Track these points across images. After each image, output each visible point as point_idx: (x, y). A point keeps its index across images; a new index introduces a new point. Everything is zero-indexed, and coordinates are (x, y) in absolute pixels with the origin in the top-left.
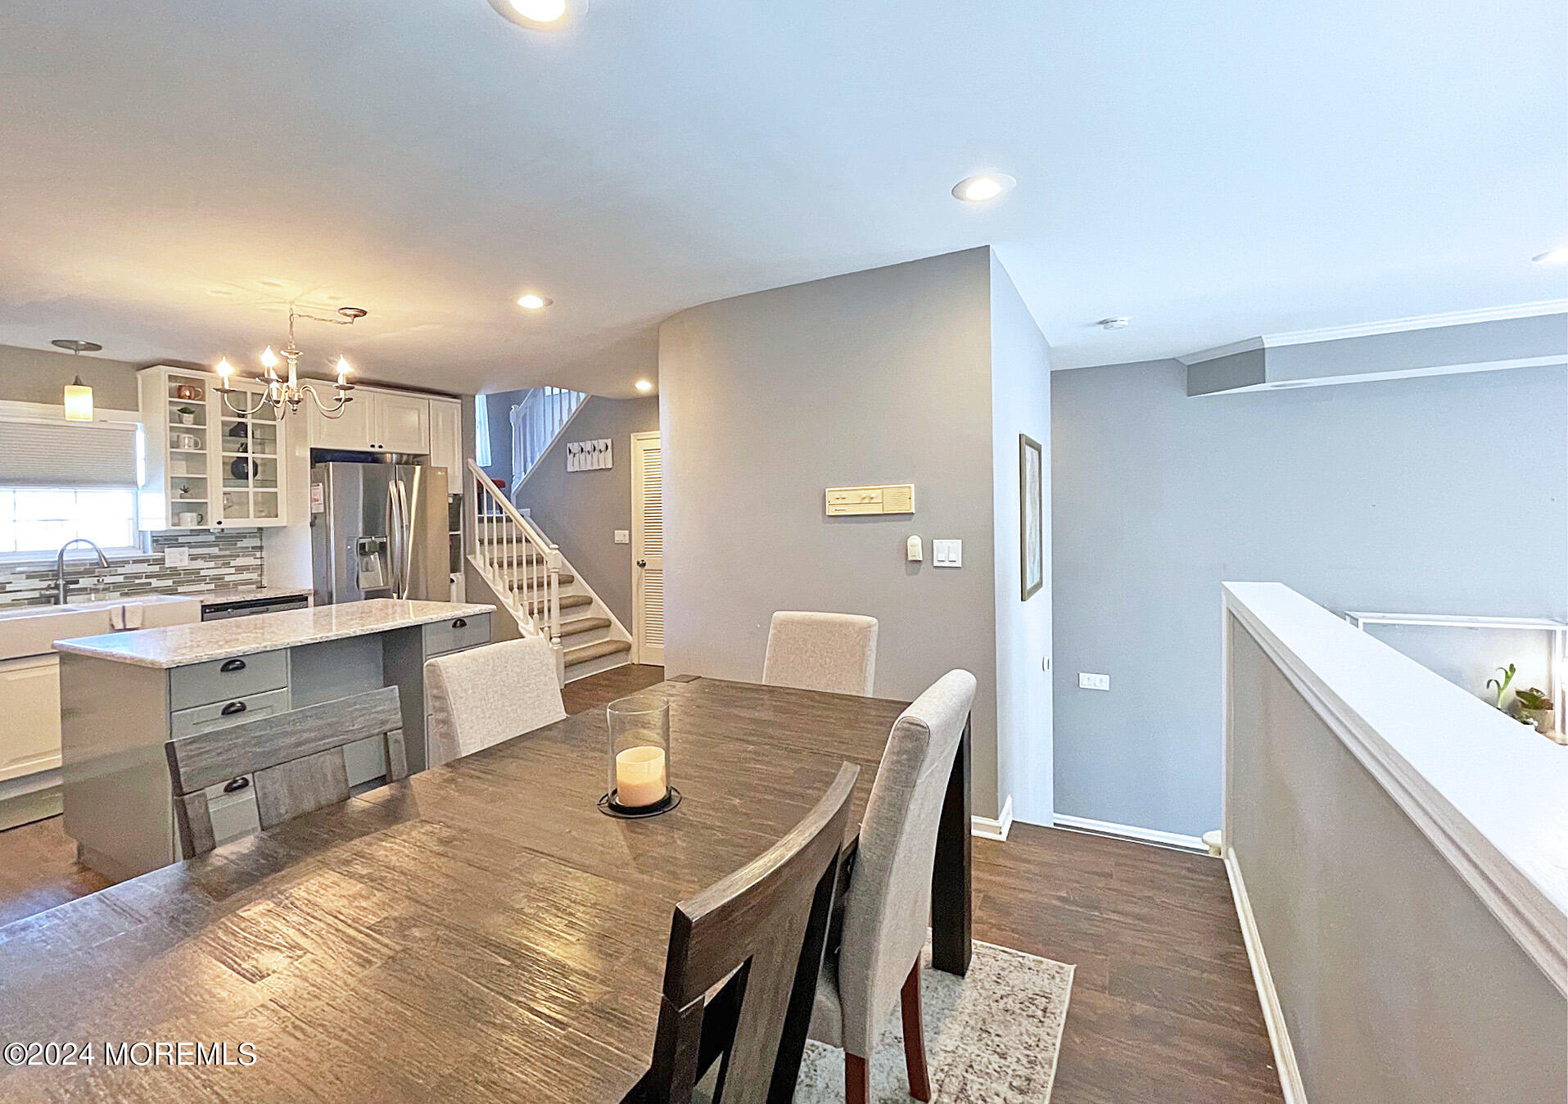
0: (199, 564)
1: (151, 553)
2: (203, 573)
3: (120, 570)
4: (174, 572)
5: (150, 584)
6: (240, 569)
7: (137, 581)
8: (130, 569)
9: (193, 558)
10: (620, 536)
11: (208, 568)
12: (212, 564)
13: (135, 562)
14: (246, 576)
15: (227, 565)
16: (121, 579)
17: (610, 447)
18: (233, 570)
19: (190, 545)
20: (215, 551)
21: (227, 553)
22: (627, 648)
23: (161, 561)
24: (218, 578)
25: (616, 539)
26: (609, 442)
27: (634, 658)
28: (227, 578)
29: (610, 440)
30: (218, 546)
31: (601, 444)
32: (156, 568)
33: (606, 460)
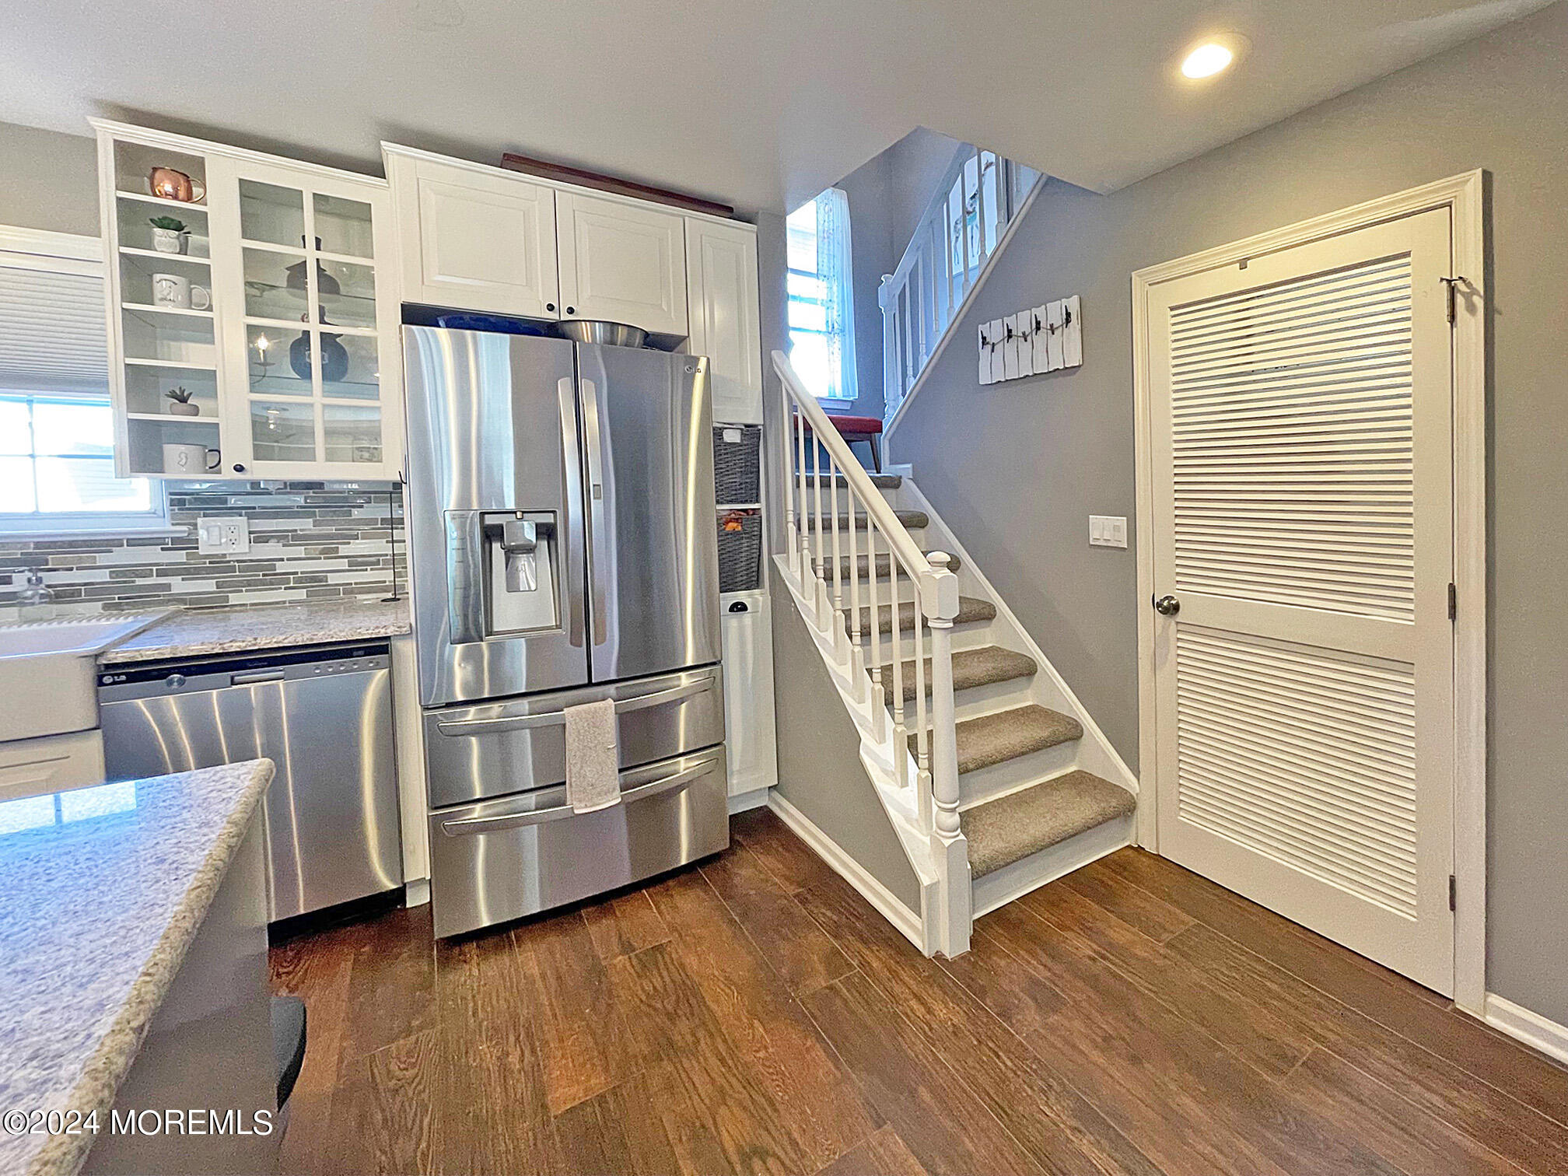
0: (270, 550)
1: (165, 526)
2: (281, 567)
3: (102, 559)
4: (218, 565)
5: (168, 587)
6: (357, 563)
7: (139, 581)
8: (123, 556)
9: (260, 538)
10: (1105, 529)
11: (292, 560)
12: (300, 552)
13: (132, 543)
14: (369, 576)
15: (331, 553)
16: (103, 576)
17: (1073, 317)
18: (344, 564)
19: (251, 513)
20: (305, 525)
21: (332, 530)
22: (1127, 809)
23: (188, 543)
24: (313, 580)
25: (1094, 534)
26: (1073, 304)
27: (1143, 834)
28: (332, 579)
29: (1076, 298)
30: (314, 514)
31: (1053, 313)
32: (180, 556)
33: (1067, 350)
